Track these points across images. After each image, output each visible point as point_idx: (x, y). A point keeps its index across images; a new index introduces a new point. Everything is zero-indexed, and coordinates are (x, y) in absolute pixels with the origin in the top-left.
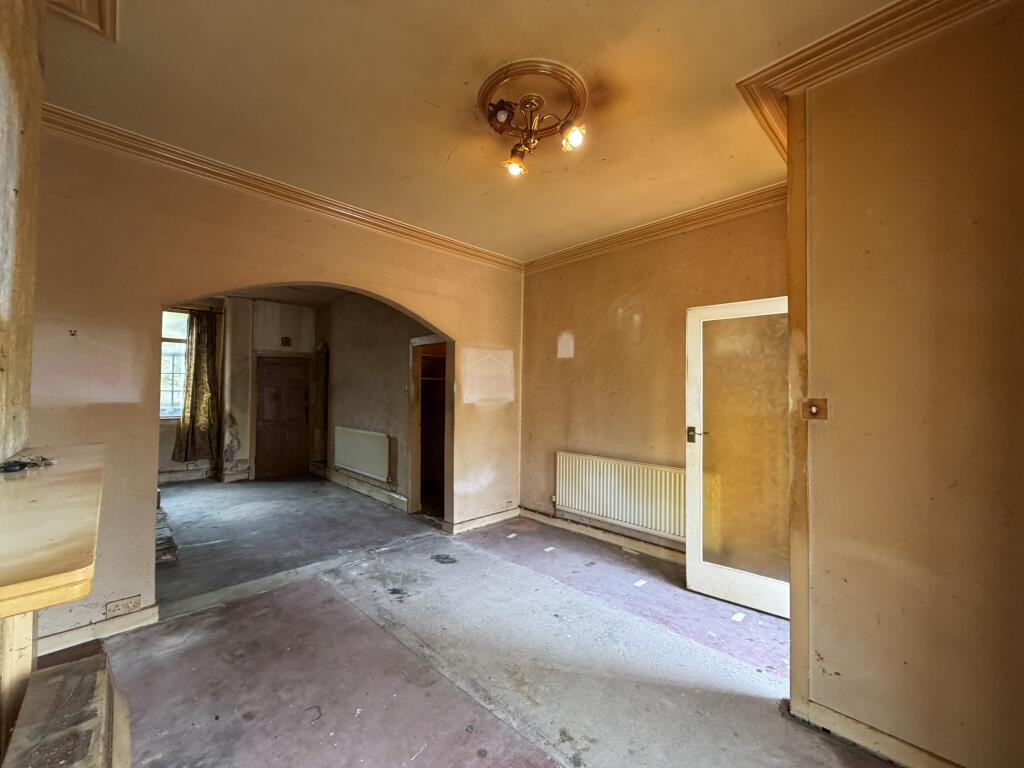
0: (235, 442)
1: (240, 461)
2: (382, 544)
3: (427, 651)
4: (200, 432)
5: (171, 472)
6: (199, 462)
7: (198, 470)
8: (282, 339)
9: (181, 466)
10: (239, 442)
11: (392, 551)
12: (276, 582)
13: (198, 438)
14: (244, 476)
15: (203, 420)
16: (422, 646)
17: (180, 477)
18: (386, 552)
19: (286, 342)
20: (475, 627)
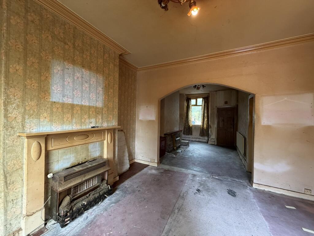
0: (211, 133)
1: (212, 139)
2: (219, 175)
3: (176, 211)
4: (205, 129)
5: (199, 138)
6: (205, 137)
7: (205, 139)
8: (225, 102)
9: (201, 138)
10: (212, 133)
11: (218, 179)
12: (181, 170)
13: (204, 131)
14: (213, 143)
15: (205, 126)
16: (178, 208)
17: (200, 140)
18: (216, 179)
19: (226, 103)
20: (199, 220)
